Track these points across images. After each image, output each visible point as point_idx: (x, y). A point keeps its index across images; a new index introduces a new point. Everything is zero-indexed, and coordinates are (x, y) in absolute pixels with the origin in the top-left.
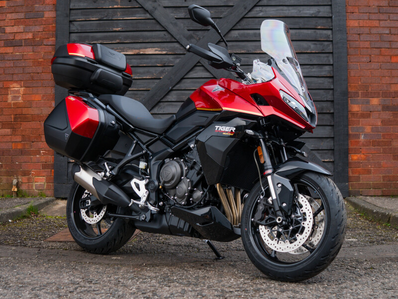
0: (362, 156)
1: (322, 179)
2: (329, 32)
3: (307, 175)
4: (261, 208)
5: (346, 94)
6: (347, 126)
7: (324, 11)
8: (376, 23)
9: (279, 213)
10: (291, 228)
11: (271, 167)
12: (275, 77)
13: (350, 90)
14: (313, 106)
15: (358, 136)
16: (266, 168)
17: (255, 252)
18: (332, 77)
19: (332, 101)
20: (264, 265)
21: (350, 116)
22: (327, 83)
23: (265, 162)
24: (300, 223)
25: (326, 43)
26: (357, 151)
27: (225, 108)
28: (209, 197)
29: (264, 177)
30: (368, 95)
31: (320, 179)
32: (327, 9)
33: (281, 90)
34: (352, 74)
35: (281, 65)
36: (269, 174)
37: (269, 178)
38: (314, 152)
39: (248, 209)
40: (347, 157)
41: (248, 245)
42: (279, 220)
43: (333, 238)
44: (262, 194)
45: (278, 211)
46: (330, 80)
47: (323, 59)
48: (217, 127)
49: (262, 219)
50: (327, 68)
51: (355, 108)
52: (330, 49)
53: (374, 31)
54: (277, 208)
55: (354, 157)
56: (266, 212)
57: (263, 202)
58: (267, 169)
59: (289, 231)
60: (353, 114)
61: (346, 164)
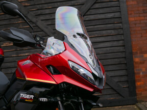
0: (142, 83)
2: (121, 24)
5: (131, 53)
6: (133, 69)
7: (117, 15)
8: (143, 18)
12: (65, 50)
13: (133, 51)
14: (100, 70)
15: (139, 73)
18: (124, 46)
19: (125, 58)
21: (134, 64)
22: (122, 49)
25: (120, 30)
26: (140, 81)
27: (27, 79)
30: (142, 53)
32: (119, 13)
33: (69, 60)
34: (134, 43)
35: (71, 40)
38: (118, 83)
40: (135, 84)
46: (123, 47)
47: (119, 37)
48: (21, 94)
50: (121, 42)
51: (137, 60)
52: (122, 32)
53: (142, 22)
55: (138, 84)
60: (136, 63)
61: (135, 87)
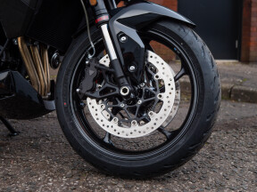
1: (187, 31)
3: (163, 24)
4: (91, 72)
9: (124, 80)
10: (140, 102)
11: (106, 11)
16: (98, 13)
17: (82, 137)
20: (97, 157)
23: (97, 4)
24: (154, 95)
28: (7, 58)
29: (96, 26)
31: (182, 30)
36: (104, 22)
37: (104, 28)
39: (67, 74)
41: (70, 127)
42: (125, 91)
43: (208, 117)
44: (91, 52)
45: (122, 77)
49: (93, 90)
54: (120, 73)
56: (99, 79)
57: (93, 64)
58: (101, 15)
59: (136, 108)
